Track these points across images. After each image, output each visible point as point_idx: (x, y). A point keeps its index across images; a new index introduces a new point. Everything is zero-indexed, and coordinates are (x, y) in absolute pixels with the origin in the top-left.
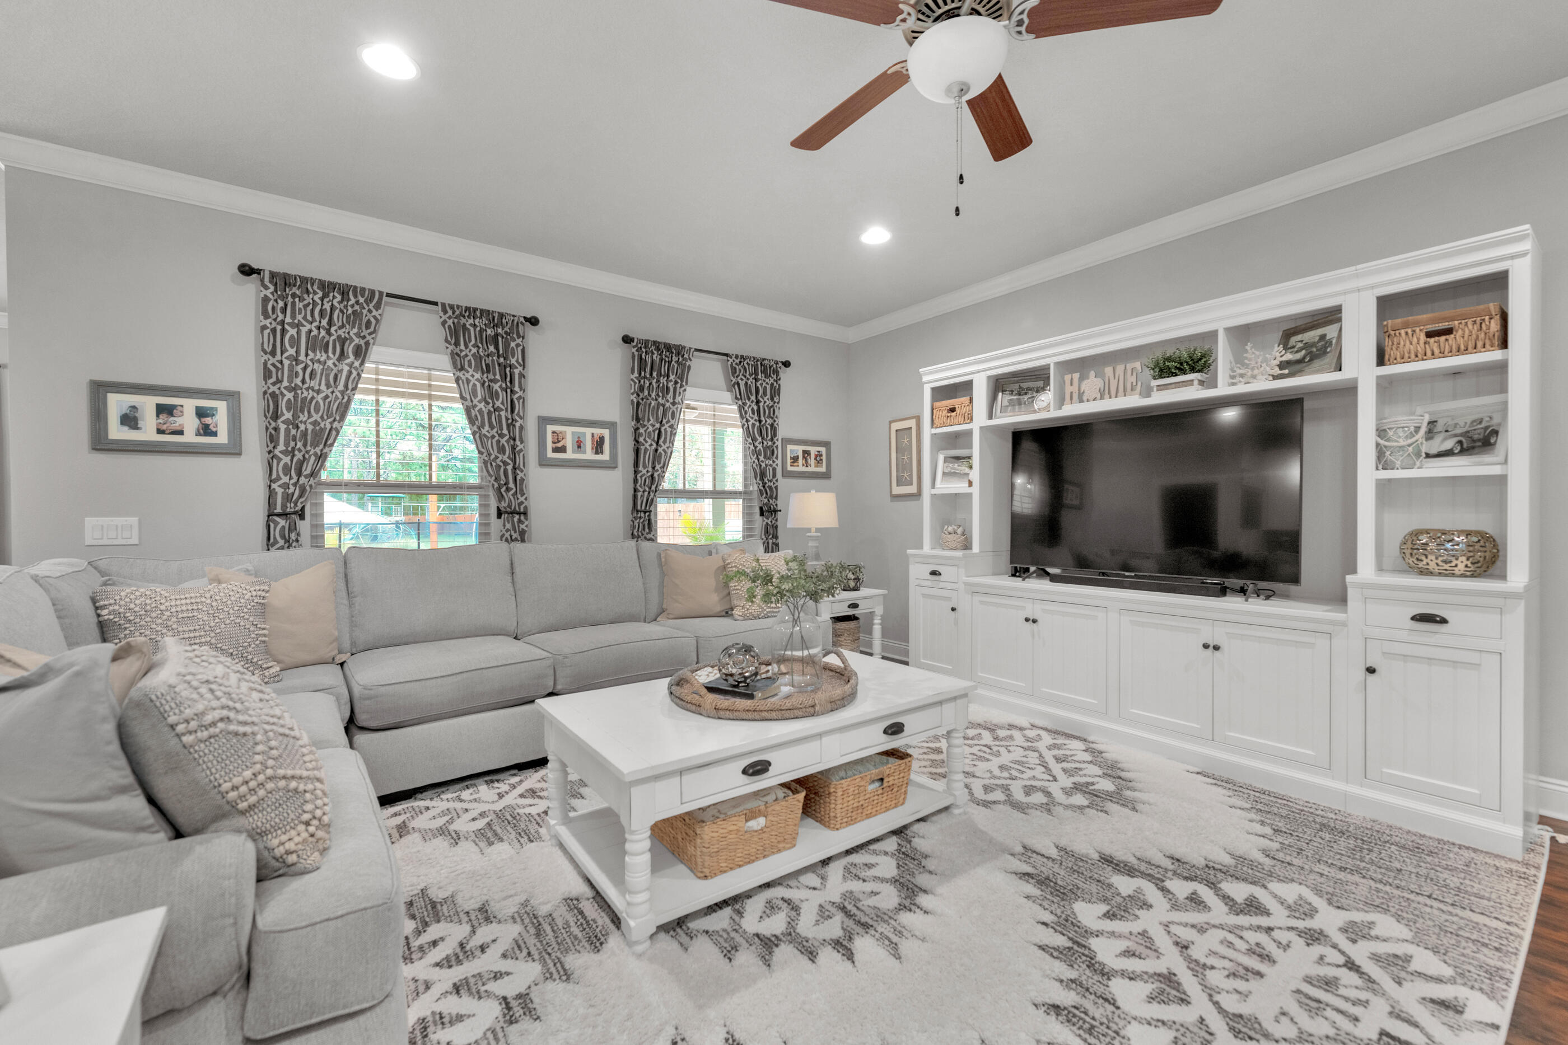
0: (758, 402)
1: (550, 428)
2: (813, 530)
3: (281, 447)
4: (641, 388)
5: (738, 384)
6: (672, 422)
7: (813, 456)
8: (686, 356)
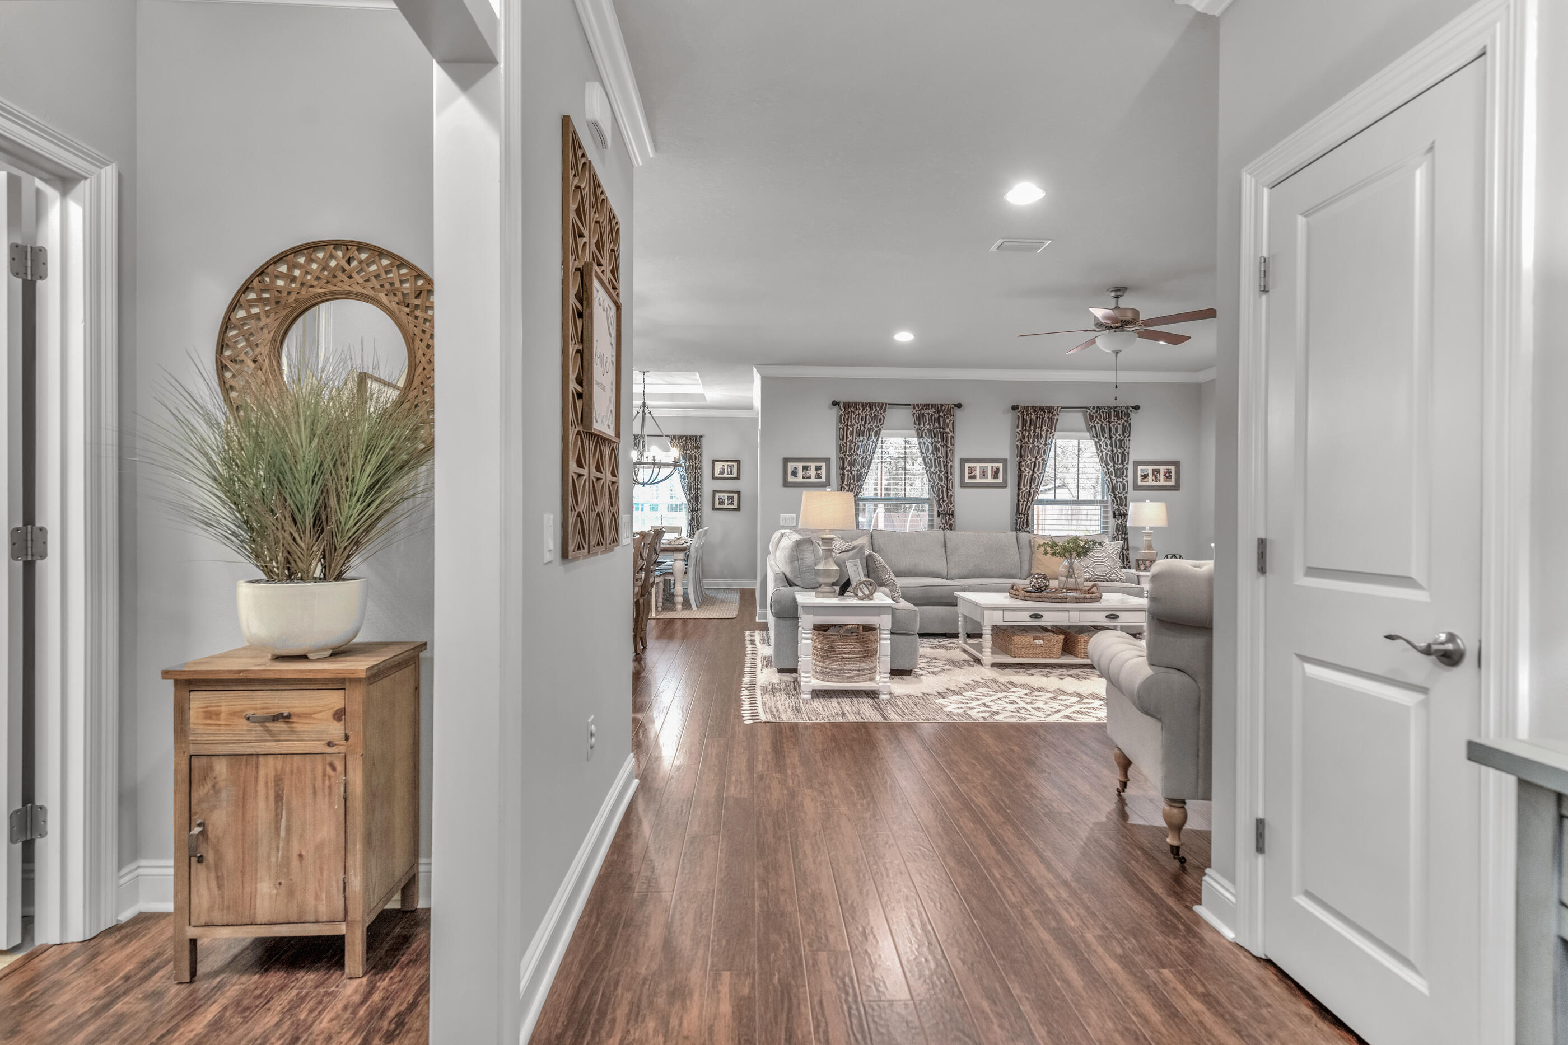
0: (1111, 438)
1: (967, 465)
2: (1148, 528)
3: (845, 483)
4: (1023, 437)
5: (1095, 427)
6: (1044, 457)
7: (1162, 474)
8: (1055, 413)
